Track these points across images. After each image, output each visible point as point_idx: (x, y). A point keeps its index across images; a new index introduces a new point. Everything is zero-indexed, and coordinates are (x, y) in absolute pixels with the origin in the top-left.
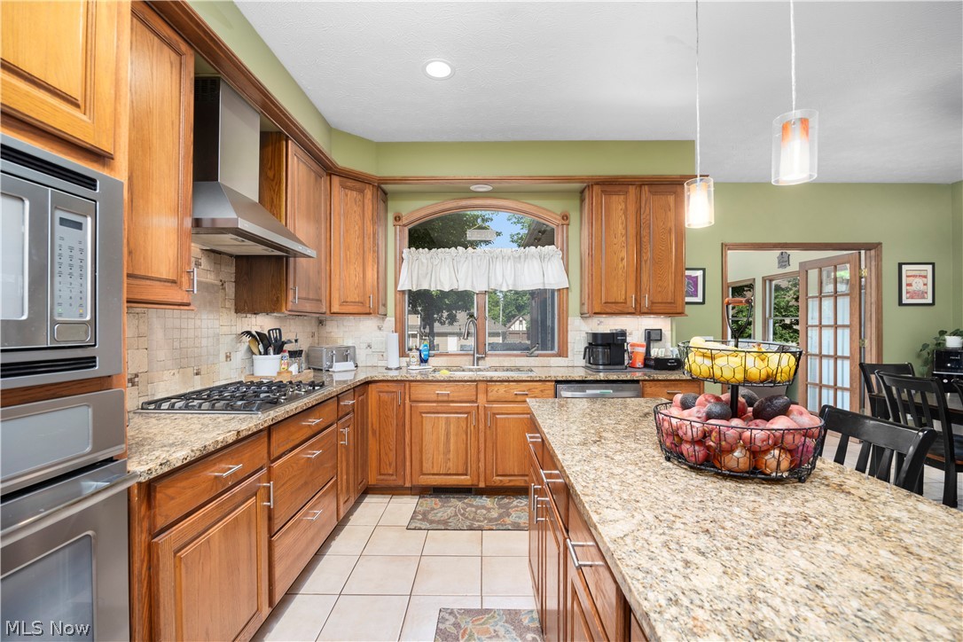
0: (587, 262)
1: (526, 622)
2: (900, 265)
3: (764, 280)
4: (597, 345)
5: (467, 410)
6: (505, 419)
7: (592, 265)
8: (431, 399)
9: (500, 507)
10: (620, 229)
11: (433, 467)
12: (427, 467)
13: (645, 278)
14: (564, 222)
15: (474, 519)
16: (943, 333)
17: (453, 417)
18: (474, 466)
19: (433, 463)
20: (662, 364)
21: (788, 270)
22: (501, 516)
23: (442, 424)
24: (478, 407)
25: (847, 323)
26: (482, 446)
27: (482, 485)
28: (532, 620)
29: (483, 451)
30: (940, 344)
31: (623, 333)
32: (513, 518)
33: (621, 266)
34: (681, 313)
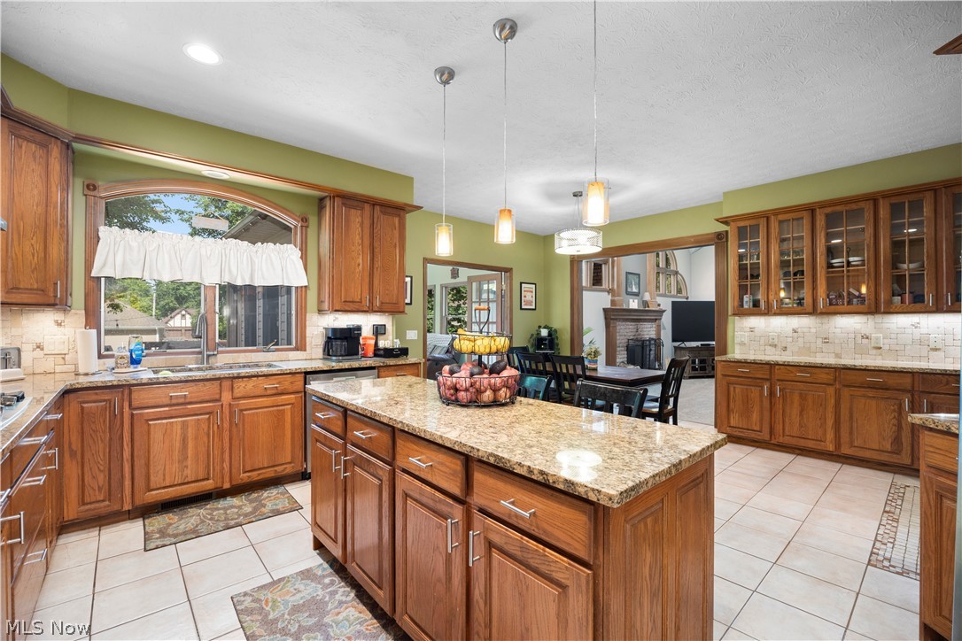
0: (327, 264)
1: (320, 573)
2: (521, 283)
3: (442, 286)
4: (336, 339)
5: (208, 410)
6: (254, 414)
7: (333, 268)
8: (161, 403)
9: (251, 502)
10: (357, 239)
11: (164, 480)
12: (155, 480)
13: (376, 282)
14: (304, 224)
15: (226, 519)
16: (540, 327)
17: (192, 420)
18: (218, 468)
19: (164, 475)
20: (389, 353)
21: (457, 280)
22: (255, 509)
23: (178, 430)
24: (222, 405)
25: (495, 320)
26: (227, 445)
27: (227, 486)
28: (324, 569)
29: (228, 451)
30: (539, 334)
31: (359, 328)
32: (269, 506)
33: (357, 270)
34: (403, 312)
